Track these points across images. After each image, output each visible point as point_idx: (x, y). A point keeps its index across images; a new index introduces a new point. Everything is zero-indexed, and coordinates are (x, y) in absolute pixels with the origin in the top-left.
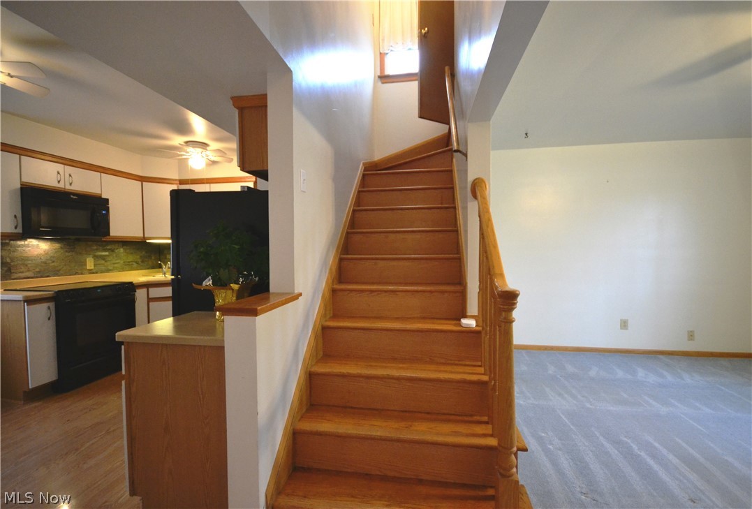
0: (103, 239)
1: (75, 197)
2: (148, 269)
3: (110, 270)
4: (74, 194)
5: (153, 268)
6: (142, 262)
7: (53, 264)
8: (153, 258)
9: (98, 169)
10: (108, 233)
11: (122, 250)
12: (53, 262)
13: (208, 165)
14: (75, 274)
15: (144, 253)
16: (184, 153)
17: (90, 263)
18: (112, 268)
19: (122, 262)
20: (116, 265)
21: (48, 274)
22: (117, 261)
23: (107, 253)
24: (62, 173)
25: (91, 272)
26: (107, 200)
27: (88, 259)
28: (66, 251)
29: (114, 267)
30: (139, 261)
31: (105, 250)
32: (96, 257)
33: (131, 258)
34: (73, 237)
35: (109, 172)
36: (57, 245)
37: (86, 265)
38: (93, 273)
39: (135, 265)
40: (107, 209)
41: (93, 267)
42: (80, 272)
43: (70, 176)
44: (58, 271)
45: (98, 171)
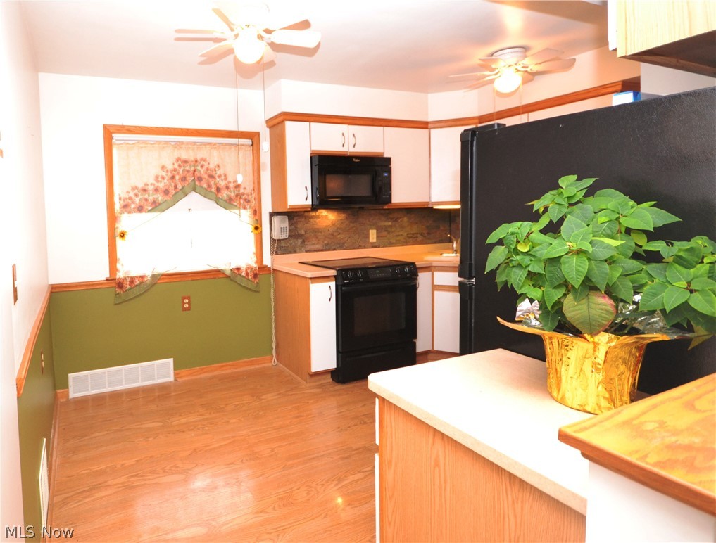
0: (386, 207)
1: (357, 160)
2: (435, 243)
3: (393, 243)
4: (356, 157)
5: (441, 242)
6: (429, 233)
7: (338, 236)
8: (442, 228)
9: (381, 123)
10: (389, 200)
11: (405, 219)
12: (339, 234)
13: (525, 82)
14: (358, 248)
15: (430, 222)
16: (488, 73)
17: (373, 236)
18: (394, 241)
19: (406, 234)
20: (398, 238)
21: (334, 247)
22: (401, 233)
23: (390, 223)
24: (346, 134)
25: (374, 246)
26: (389, 160)
27: (371, 231)
28: (351, 222)
29: (397, 241)
30: (425, 232)
31: (388, 220)
32: (379, 230)
33: (415, 229)
34: (358, 206)
35: (393, 124)
36: (343, 216)
37: (368, 237)
38: (376, 247)
39: (420, 238)
40: (389, 171)
41: (375, 240)
42: (363, 245)
43: (354, 135)
44: (343, 243)
45: (381, 126)
